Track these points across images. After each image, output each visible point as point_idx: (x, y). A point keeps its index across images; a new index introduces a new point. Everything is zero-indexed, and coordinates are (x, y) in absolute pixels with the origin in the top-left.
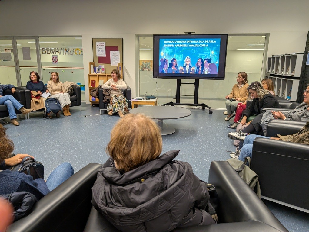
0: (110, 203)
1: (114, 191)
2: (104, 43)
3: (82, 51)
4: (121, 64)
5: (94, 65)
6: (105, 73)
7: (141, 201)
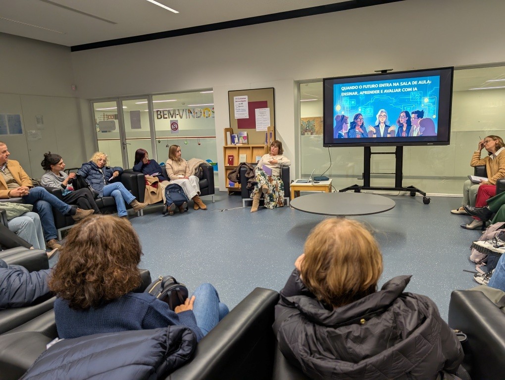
0: (315, 352)
1: (320, 335)
2: (246, 97)
3: (212, 112)
4: (273, 129)
5: (232, 133)
6: (248, 144)
7: (363, 353)
